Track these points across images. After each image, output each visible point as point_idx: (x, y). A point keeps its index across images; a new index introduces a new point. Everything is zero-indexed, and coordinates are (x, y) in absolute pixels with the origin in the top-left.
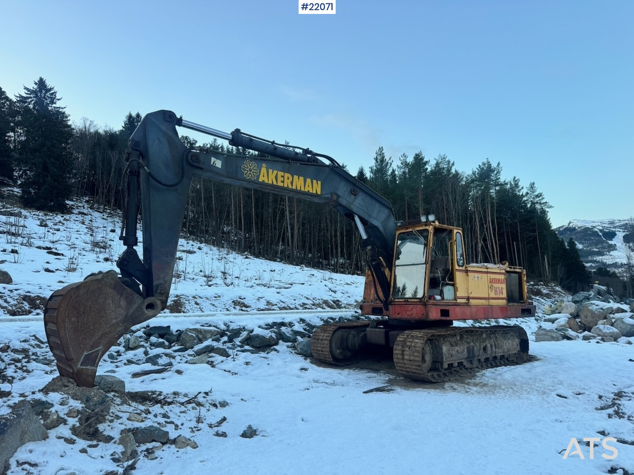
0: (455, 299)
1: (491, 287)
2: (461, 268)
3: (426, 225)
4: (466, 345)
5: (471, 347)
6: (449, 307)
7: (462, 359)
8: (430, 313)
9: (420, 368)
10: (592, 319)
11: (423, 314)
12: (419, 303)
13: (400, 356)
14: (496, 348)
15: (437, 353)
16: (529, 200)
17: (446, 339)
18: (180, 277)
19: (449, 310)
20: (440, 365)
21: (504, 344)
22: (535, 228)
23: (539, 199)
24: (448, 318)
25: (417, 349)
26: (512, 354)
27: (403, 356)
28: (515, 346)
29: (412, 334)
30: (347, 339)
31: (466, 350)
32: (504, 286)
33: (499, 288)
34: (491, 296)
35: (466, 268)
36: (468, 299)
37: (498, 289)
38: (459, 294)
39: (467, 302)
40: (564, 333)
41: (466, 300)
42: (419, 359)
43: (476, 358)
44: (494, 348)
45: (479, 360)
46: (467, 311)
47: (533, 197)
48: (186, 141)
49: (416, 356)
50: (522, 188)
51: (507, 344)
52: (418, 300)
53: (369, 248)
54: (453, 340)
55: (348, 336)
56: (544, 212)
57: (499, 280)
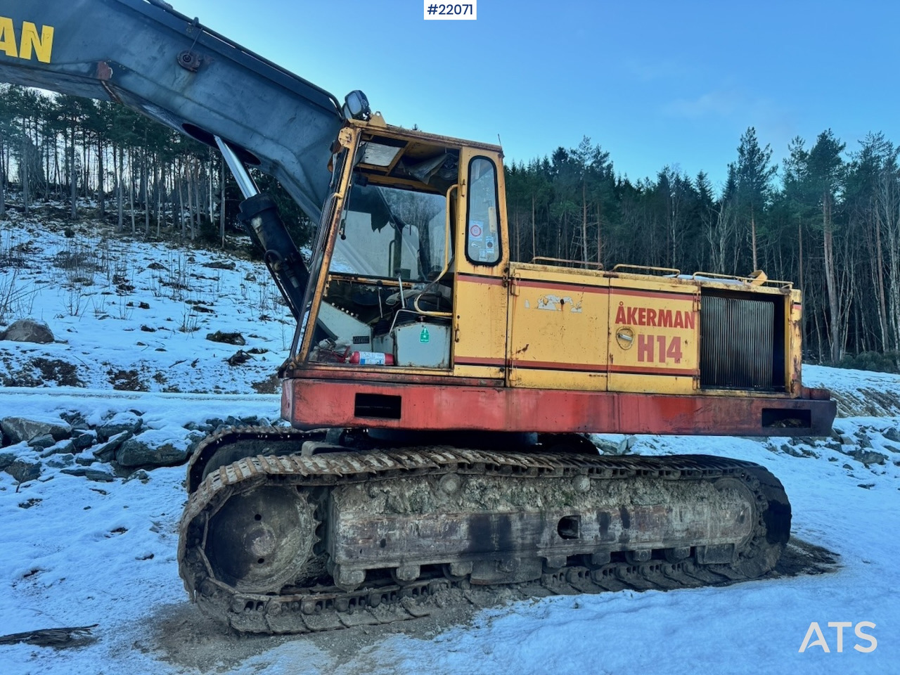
0: (448, 366)
2: (482, 270)
4: (470, 511)
5: (495, 518)
6: (403, 387)
7: (445, 556)
14: (626, 524)
17: (375, 490)
19: (399, 398)
20: (336, 573)
21: (675, 513)
28: (729, 523)
31: (464, 527)
33: (662, 338)
34: (618, 362)
35: (507, 270)
36: (507, 366)
37: (657, 345)
38: (466, 351)
39: (502, 375)
41: (498, 369)
43: (520, 554)
44: (616, 526)
51: (688, 516)
53: (257, 222)
57: (665, 315)
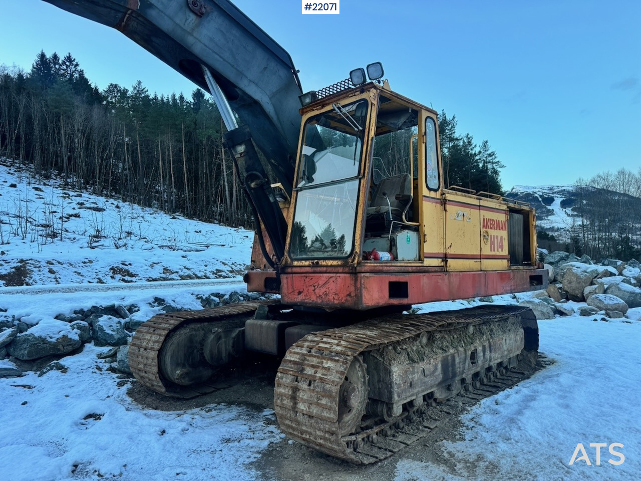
0: (420, 259)
1: (484, 236)
2: (433, 194)
3: (362, 92)
4: (440, 355)
5: (450, 358)
6: (407, 275)
7: (432, 387)
8: (364, 292)
9: (333, 438)
10: (578, 285)
11: (349, 295)
12: (341, 270)
13: (288, 402)
14: (490, 352)
15: (379, 381)
16: (482, 159)
17: (399, 348)
18: (57, 237)
19: (406, 283)
20: (385, 411)
21: (504, 341)
22: (486, 188)
23: (491, 158)
24: (405, 301)
25: (328, 386)
26: (513, 357)
27: (295, 404)
28: (519, 343)
29: (321, 345)
30: (202, 343)
31: (440, 366)
32: (504, 234)
33: (497, 237)
34: (484, 253)
35: (443, 194)
36: (445, 258)
37: (496, 240)
38: (428, 248)
39: (442, 264)
40: (555, 307)
41: (440, 260)
42: (332, 416)
43: (458, 378)
44: (488, 353)
45: (463, 381)
46: (443, 282)
47: (485, 156)
48: (115, 90)
49: (324, 407)
50: (475, 146)
51: (508, 342)
52: (340, 263)
53: (241, 149)
54: (414, 348)
55: (205, 337)
56: (495, 172)
57: (498, 222)
